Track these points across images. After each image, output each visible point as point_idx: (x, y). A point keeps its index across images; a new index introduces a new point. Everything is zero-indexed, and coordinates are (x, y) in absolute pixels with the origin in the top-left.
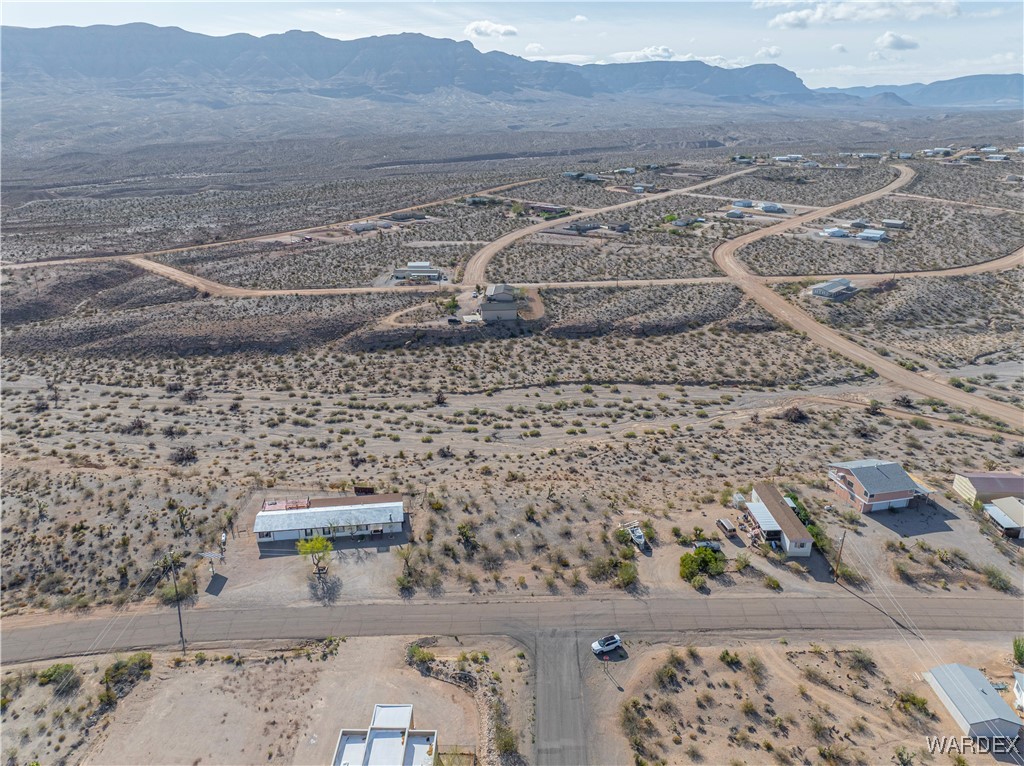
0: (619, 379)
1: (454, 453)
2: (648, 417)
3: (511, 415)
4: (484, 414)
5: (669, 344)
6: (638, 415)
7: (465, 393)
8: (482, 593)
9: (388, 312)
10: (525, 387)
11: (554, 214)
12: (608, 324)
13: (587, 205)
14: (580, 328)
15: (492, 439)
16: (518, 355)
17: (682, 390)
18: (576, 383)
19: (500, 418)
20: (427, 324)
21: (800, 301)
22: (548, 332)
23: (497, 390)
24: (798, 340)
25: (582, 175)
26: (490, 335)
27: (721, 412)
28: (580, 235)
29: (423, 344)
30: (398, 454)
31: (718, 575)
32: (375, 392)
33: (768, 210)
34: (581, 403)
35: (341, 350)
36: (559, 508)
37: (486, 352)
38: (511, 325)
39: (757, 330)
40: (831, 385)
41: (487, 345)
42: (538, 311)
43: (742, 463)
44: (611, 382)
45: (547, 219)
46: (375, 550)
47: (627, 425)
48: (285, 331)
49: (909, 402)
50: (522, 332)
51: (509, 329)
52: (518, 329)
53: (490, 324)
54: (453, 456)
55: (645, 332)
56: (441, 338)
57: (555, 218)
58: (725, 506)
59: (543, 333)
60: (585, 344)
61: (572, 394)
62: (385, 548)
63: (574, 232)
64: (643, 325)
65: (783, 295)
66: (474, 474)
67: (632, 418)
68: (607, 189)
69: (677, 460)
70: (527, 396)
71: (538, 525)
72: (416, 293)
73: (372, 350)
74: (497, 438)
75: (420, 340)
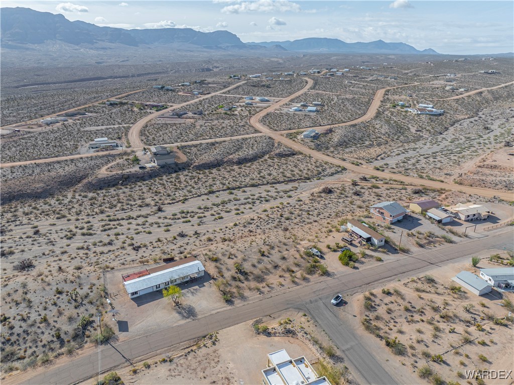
0: (243, 186)
1: (186, 234)
2: (267, 201)
3: (202, 211)
4: (188, 212)
5: (254, 166)
6: (262, 201)
7: (170, 204)
8: (266, 293)
9: (99, 167)
10: (199, 196)
11: (159, 108)
12: (221, 160)
13: (173, 103)
14: (209, 164)
15: (201, 224)
16: (185, 181)
17: (273, 187)
18: (223, 190)
19: (197, 213)
20: (128, 170)
21: (300, 141)
22: (193, 168)
23: (186, 199)
24: (308, 158)
25: (164, 87)
26: (164, 173)
27: (296, 194)
28: (179, 117)
29: (129, 182)
30: (157, 240)
31: (356, 261)
32: (119, 211)
33: (262, 101)
34: (232, 199)
35: (82, 191)
36: (272, 248)
37: (167, 181)
38: (173, 166)
39: (288, 155)
40: (331, 175)
41: (164, 177)
42: (184, 158)
43: (320, 214)
44: (239, 188)
45: (157, 111)
46: (197, 287)
47: (260, 206)
48: (42, 185)
49: (365, 178)
50: (180, 170)
51: (173, 168)
52: (178, 168)
53: (162, 167)
54: (187, 235)
55: (240, 162)
56: (138, 177)
57: (160, 110)
58: (339, 232)
59: (190, 168)
60: (214, 171)
61: (225, 196)
62: (202, 285)
63: (176, 116)
64: (238, 159)
65: (291, 139)
66: (204, 242)
67: (260, 203)
68: (180, 93)
69: (293, 218)
70: (203, 200)
71: (268, 257)
72: (109, 155)
73: (101, 189)
74: (203, 223)
75: (127, 180)
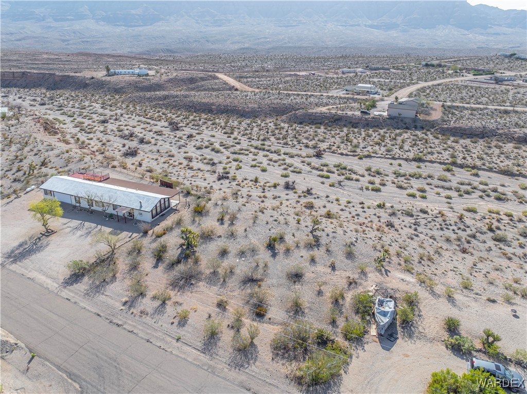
0: (483, 167)
1: (296, 187)
2: (500, 199)
3: (366, 173)
4: (345, 168)
7: (342, 154)
8: (133, 311)
9: (326, 105)
10: (393, 158)
11: (481, 72)
12: (493, 131)
13: (511, 71)
15: (337, 185)
16: (403, 140)
18: (440, 163)
19: (355, 173)
20: (346, 112)
22: (436, 129)
23: (369, 156)
25: (514, 55)
28: (496, 83)
32: (280, 143)
34: (436, 177)
35: (282, 120)
37: (379, 135)
38: (408, 121)
41: (383, 131)
42: (436, 116)
44: (474, 167)
46: (109, 230)
47: (473, 201)
48: (256, 106)
50: (415, 127)
52: (413, 124)
53: (391, 118)
54: (293, 189)
56: (351, 122)
57: (480, 75)
59: (433, 130)
60: (465, 141)
61: (432, 170)
63: (492, 81)
64: (526, 134)
70: (391, 164)
71: (274, 255)
72: (354, 99)
73: (301, 123)
74: (340, 185)
75: (335, 121)
